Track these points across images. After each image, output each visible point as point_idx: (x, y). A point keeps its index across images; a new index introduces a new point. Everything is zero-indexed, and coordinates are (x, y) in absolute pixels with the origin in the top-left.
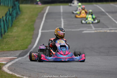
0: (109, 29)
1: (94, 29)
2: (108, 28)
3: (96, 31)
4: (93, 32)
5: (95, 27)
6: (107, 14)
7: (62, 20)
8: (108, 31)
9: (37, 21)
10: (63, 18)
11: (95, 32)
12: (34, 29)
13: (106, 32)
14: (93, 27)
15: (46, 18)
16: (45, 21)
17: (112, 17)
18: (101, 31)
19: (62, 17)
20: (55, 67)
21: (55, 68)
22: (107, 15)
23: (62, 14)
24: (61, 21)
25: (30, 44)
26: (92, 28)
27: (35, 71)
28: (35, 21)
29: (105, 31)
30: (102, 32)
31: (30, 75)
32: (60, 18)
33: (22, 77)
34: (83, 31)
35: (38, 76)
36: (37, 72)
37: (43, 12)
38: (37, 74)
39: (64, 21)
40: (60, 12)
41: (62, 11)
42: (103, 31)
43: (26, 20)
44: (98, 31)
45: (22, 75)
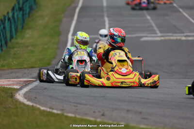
0: (185, 34)
1: (160, 34)
2: (183, 33)
3: (162, 38)
4: (158, 39)
5: (161, 32)
6: (181, 10)
7: (106, 19)
8: (184, 38)
9: (65, 20)
10: (108, 17)
11: (162, 40)
12: (59, 34)
13: (180, 40)
14: (158, 32)
15: (79, 16)
16: (77, 21)
17: (190, 16)
18: (172, 38)
19: (105, 14)
20: (102, 95)
21: (103, 97)
22: (180, 12)
23: (105, 10)
24: (104, 22)
25: (54, 58)
26: (156, 33)
27: (71, 102)
28: (60, 21)
29: (179, 38)
30: (173, 40)
31: (62, 108)
32: (103, 16)
33: (51, 110)
34: (142, 37)
35: (77, 109)
36: (74, 103)
37: (73, 5)
38: (74, 106)
39: (109, 20)
40: (102, 7)
41: (105, 4)
42: (175, 38)
43: (46, 19)
44: (167, 38)
45: (50, 108)
